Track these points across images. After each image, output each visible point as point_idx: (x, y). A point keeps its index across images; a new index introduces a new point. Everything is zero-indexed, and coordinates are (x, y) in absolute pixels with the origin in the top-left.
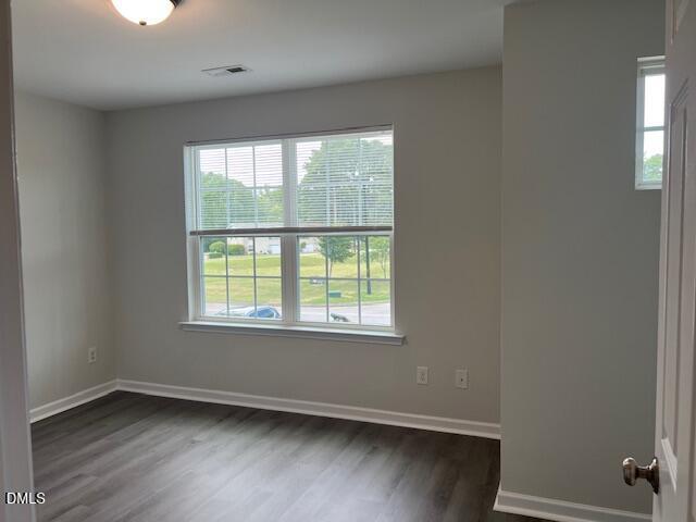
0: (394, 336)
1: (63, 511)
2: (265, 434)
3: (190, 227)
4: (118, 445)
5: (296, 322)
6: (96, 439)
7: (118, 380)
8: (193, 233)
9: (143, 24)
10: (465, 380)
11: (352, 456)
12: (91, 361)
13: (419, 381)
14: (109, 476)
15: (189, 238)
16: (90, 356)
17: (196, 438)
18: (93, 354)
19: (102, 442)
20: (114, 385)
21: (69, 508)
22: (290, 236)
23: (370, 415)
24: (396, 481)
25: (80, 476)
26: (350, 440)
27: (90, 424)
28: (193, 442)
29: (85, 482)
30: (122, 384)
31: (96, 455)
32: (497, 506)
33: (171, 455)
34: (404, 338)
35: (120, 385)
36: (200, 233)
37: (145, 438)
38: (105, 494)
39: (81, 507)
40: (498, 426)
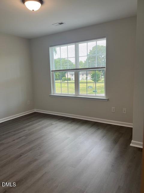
0: (105, 98)
1: (20, 138)
2: (70, 123)
3: (51, 70)
4: (34, 124)
5: (79, 95)
6: (29, 122)
7: (35, 109)
8: (52, 71)
9: (33, 10)
10: (126, 111)
11: (92, 130)
12: (28, 104)
13: (112, 111)
14: (32, 131)
15: (51, 72)
16: (28, 103)
17: (53, 123)
18: (29, 102)
19: (31, 123)
20: (34, 110)
21: (22, 137)
22: (77, 71)
23: (98, 120)
24: (103, 137)
25: (24, 130)
26: (92, 126)
27: (28, 119)
28: (52, 124)
29: (26, 132)
30: (36, 110)
31: (29, 126)
32: (131, 145)
33: (46, 127)
34: (108, 100)
35: (35, 111)
36: (54, 71)
37: (40, 123)
38: (30, 134)
39: (24, 137)
40: (132, 124)
